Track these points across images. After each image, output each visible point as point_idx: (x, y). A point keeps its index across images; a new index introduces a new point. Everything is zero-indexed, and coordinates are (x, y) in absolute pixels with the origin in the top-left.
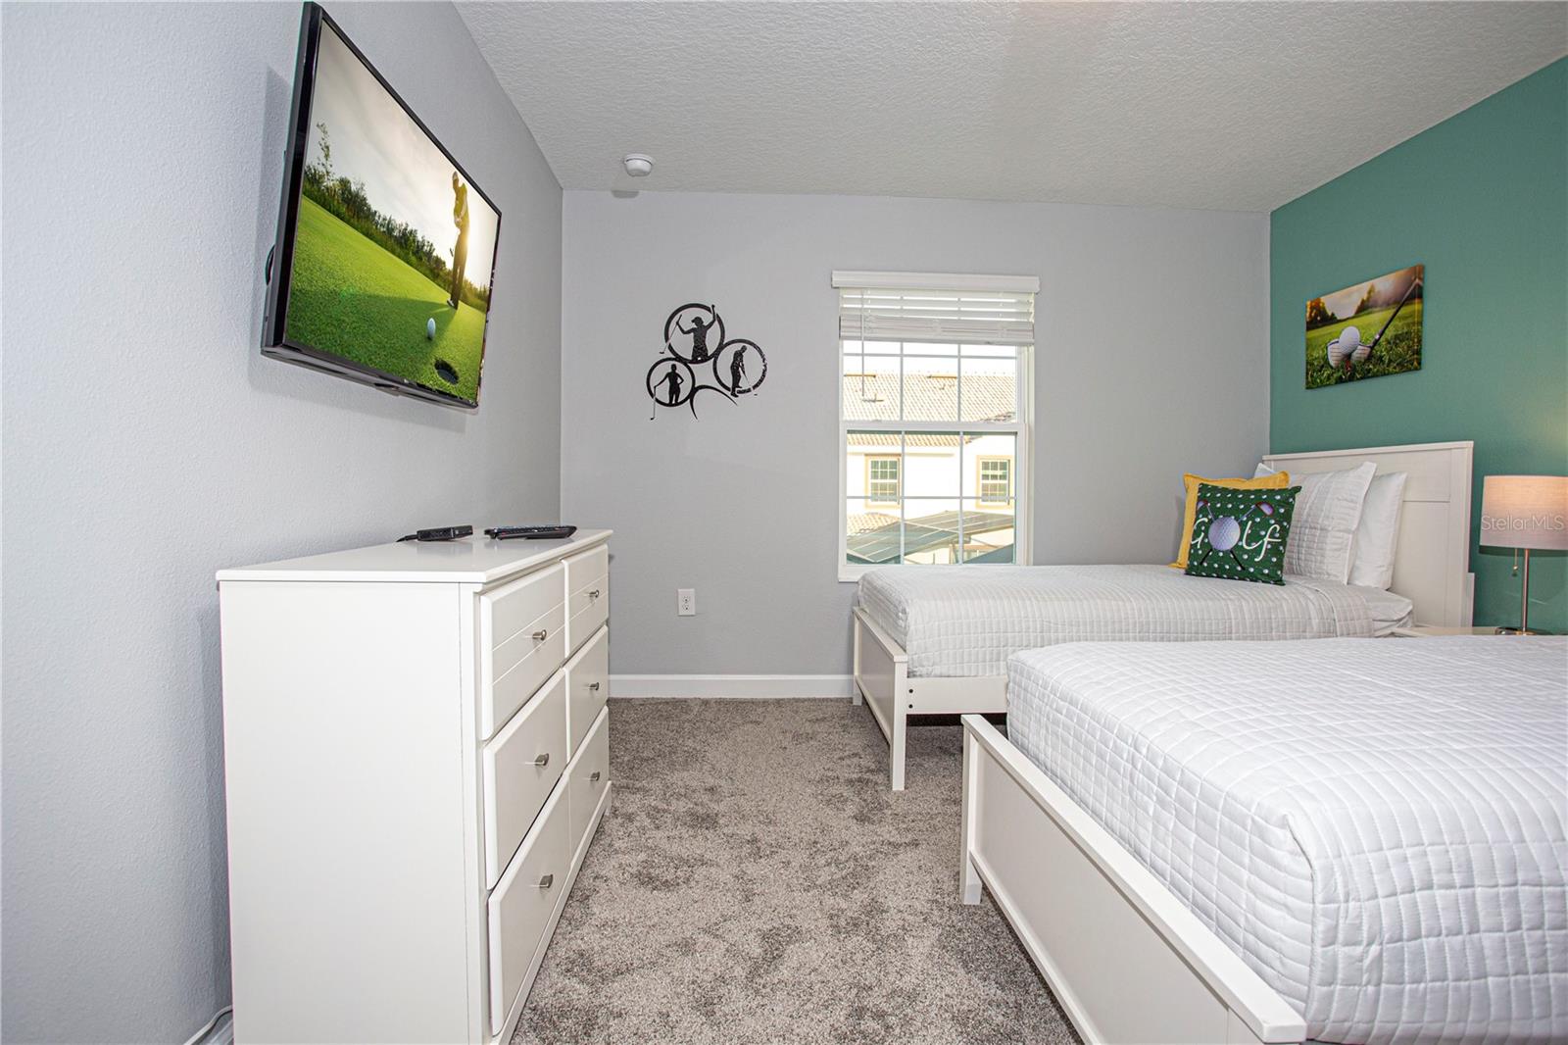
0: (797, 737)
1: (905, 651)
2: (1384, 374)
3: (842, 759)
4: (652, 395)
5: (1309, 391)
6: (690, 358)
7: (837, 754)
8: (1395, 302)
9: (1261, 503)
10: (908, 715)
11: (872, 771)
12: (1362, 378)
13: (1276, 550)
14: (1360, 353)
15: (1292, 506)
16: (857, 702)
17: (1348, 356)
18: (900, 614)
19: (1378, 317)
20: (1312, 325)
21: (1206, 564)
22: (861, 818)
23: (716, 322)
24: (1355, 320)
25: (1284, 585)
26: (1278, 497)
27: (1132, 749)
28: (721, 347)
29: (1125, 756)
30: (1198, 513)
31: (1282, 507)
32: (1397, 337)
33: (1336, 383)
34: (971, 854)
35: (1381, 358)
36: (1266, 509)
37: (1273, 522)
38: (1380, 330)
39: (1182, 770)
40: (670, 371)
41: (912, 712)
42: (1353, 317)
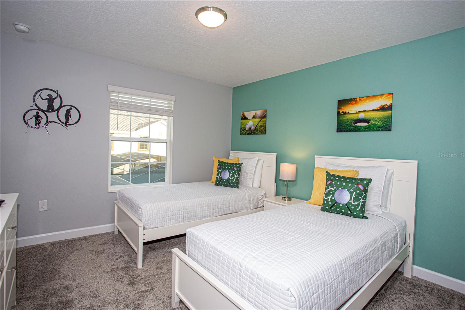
0: (97, 253)
1: (141, 221)
2: (258, 134)
3: (117, 259)
4: (26, 123)
5: (241, 135)
6: (46, 110)
7: (115, 258)
8: (261, 117)
9: (234, 167)
10: (143, 243)
11: (129, 262)
12: (253, 134)
13: (237, 179)
14: (253, 128)
15: (241, 168)
16: (116, 233)
17: (250, 128)
18: (139, 209)
19: (257, 120)
20: (242, 119)
21: (220, 182)
22: (131, 284)
23: (59, 97)
24: (252, 120)
25: (239, 188)
26: (238, 166)
27: (239, 266)
28: (61, 107)
29: (237, 268)
30: (218, 169)
31: (239, 168)
32: (261, 126)
33: (247, 134)
34: (176, 292)
35: (257, 130)
36: (235, 169)
37: (237, 172)
38: (257, 123)
39: (257, 275)
40: (36, 114)
41: (144, 241)
42: (251, 119)
